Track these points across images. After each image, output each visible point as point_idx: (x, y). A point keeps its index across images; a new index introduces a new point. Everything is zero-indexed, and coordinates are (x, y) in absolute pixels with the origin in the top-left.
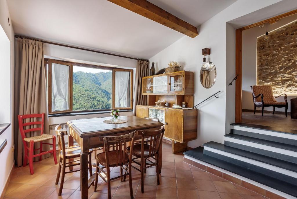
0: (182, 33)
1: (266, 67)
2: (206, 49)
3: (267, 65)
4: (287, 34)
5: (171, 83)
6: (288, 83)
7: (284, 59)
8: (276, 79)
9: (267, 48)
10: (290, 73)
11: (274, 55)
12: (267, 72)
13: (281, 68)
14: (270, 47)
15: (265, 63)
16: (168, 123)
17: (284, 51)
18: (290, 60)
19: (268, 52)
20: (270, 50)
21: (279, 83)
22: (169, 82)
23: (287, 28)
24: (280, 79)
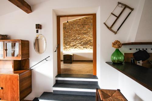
0: (18, 6)
1: (66, 38)
2: (39, 25)
3: (67, 37)
4: (74, 24)
5: (7, 49)
6: (75, 47)
7: (73, 35)
8: (70, 44)
9: (67, 29)
10: (75, 42)
11: (70, 33)
12: (67, 41)
13: (72, 39)
14: (68, 28)
15: (66, 36)
16: (3, 87)
17: (73, 31)
18: (75, 36)
19: (67, 31)
20: (68, 30)
21: (72, 47)
22: (5, 48)
23: (74, 21)
24: (72, 45)
